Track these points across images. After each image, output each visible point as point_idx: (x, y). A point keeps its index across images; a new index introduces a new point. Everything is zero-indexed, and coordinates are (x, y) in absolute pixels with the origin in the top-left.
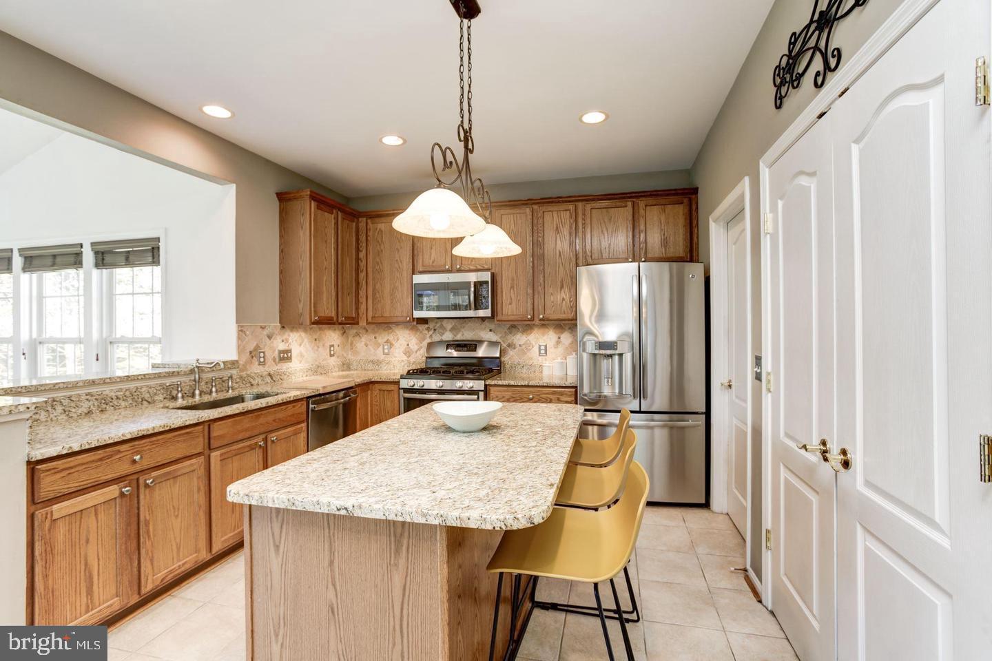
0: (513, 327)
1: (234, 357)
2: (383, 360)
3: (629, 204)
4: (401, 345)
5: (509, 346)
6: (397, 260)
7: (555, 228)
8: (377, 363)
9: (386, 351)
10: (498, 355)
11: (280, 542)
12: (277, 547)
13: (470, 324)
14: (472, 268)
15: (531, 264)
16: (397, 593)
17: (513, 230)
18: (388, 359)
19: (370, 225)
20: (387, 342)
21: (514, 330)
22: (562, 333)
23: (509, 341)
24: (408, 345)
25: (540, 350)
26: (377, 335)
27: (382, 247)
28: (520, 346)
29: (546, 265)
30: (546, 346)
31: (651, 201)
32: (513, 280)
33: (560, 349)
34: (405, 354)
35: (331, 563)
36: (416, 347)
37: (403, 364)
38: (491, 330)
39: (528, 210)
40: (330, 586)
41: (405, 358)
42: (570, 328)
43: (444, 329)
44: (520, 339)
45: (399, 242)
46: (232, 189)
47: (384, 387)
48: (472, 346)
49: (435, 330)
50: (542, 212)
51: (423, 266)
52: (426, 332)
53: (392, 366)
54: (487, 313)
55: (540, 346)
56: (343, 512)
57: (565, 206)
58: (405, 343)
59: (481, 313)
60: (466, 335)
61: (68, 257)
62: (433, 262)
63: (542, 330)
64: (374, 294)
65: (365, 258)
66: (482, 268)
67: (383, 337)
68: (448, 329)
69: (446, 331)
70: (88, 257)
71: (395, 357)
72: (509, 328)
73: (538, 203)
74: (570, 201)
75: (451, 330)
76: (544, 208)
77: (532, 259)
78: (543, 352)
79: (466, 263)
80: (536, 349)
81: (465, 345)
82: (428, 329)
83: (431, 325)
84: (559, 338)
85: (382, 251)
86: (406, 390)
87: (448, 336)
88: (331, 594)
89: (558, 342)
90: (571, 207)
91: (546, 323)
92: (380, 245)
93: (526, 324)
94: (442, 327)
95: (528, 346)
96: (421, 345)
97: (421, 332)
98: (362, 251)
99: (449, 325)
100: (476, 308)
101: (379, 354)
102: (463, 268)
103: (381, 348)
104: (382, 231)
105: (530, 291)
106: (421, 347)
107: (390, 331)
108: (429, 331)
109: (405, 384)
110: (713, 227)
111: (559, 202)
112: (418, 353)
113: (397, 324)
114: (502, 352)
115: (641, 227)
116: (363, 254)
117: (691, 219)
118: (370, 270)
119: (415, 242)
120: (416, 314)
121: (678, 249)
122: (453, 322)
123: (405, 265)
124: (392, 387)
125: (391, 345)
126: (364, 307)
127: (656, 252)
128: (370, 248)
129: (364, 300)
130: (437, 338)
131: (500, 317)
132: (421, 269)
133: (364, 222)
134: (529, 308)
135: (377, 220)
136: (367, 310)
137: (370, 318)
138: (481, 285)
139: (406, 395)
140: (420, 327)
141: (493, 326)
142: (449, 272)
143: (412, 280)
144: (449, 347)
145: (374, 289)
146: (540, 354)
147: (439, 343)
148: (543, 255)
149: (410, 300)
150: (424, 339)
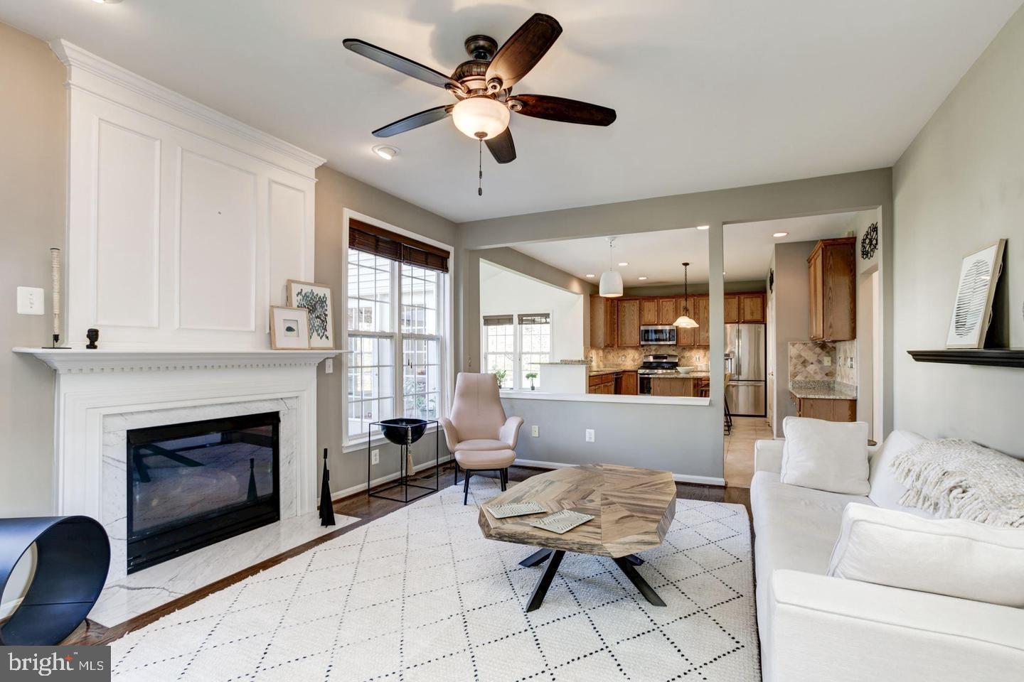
0: (684, 349)
1: (583, 359)
3: (737, 298)
4: (630, 357)
5: (682, 357)
6: (632, 320)
7: (704, 307)
8: (620, 365)
9: (623, 359)
10: (677, 361)
13: (663, 348)
18: (625, 363)
19: (619, 304)
20: (623, 355)
22: (706, 352)
23: (682, 355)
26: (618, 352)
28: (688, 357)
30: (698, 357)
31: (746, 296)
33: (706, 359)
34: (632, 361)
36: (638, 358)
37: (632, 365)
39: (692, 299)
44: (687, 354)
45: (633, 312)
46: (582, 296)
47: (630, 373)
48: (666, 357)
49: (646, 350)
50: (698, 300)
51: (644, 322)
52: (642, 351)
53: (626, 366)
54: (674, 342)
55: (696, 357)
58: (633, 356)
59: (671, 343)
60: (662, 352)
61: (507, 320)
62: (649, 321)
63: (697, 350)
67: (622, 353)
68: (653, 350)
69: (651, 350)
70: (516, 320)
72: (681, 349)
73: (696, 296)
75: (655, 350)
78: (697, 359)
79: (664, 321)
80: (694, 359)
81: (661, 357)
83: (645, 348)
84: (703, 353)
85: (625, 316)
86: (641, 374)
87: (652, 353)
89: (705, 356)
91: (699, 347)
92: (624, 313)
93: (691, 347)
94: (649, 348)
95: (691, 358)
96: (640, 356)
99: (653, 348)
100: (670, 340)
101: (619, 360)
102: (662, 324)
103: (620, 358)
104: (625, 306)
106: (641, 358)
107: (625, 350)
109: (641, 371)
111: (706, 296)
112: (639, 360)
113: (628, 347)
114: (679, 360)
115: (742, 307)
116: (616, 316)
117: (764, 305)
118: (619, 324)
119: (641, 310)
120: (642, 343)
121: (758, 316)
122: (656, 347)
123: (636, 322)
124: (633, 373)
125: (626, 357)
126: (616, 340)
127: (748, 317)
128: (619, 314)
129: (616, 337)
130: (648, 354)
131: (679, 344)
132: (644, 324)
134: (693, 341)
135: (622, 302)
136: (618, 341)
137: (619, 345)
138: (671, 331)
139: (640, 376)
140: (638, 349)
141: (674, 348)
142: (656, 325)
143: (640, 328)
144: (654, 357)
145: (621, 332)
146: (696, 361)
147: (649, 356)
148: (699, 318)
149: (639, 337)
150: (642, 354)
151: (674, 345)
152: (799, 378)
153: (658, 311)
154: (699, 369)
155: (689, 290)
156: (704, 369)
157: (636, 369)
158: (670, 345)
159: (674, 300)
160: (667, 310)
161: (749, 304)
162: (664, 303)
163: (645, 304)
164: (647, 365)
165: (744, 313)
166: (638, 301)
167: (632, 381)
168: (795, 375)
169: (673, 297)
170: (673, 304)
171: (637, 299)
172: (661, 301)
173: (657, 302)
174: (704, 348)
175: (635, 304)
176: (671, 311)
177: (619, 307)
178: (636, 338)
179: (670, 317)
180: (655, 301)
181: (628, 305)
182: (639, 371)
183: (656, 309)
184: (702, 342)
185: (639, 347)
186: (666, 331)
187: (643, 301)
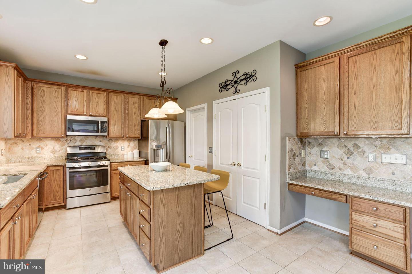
0: (111, 140)
2: (36, 156)
4: (49, 148)
5: (109, 147)
6: (55, 107)
7: (133, 103)
8: (34, 157)
9: (38, 152)
10: (104, 151)
11: (163, 200)
12: (162, 202)
13: (90, 138)
14: (98, 115)
15: (123, 116)
16: (194, 202)
17: (116, 102)
19: (36, 87)
20: (39, 147)
22: (130, 142)
23: (109, 145)
24: (54, 148)
25: (122, 148)
26: (31, 143)
27: (44, 99)
28: (114, 147)
29: (129, 117)
30: (124, 147)
32: (116, 121)
33: (130, 148)
34: (52, 152)
35: (178, 201)
36: (59, 149)
37: (51, 157)
38: (100, 141)
39: (123, 95)
40: (177, 207)
41: (52, 155)
42: (133, 140)
44: (113, 144)
45: (56, 98)
47: (54, 168)
48: (93, 147)
49: (71, 141)
50: (128, 97)
51: (71, 111)
52: (66, 142)
53: (43, 159)
54: (106, 134)
55: (122, 147)
56: (187, 185)
57: (136, 96)
58: (52, 148)
60: (88, 142)
62: (77, 110)
63: (122, 141)
64: (38, 122)
65: (31, 103)
66: (102, 115)
67: (35, 144)
68: (78, 141)
69: (77, 141)
71: (45, 154)
72: (109, 140)
73: (126, 93)
74: (138, 95)
75: (81, 141)
76: (129, 96)
77: (124, 114)
78: (123, 149)
79: (95, 112)
80: (120, 148)
81: (89, 148)
82: (67, 140)
83: (69, 139)
84: (129, 144)
85: (44, 101)
87: (78, 143)
88: (178, 209)
89: (129, 146)
90: (139, 97)
92: (42, 98)
93: (117, 139)
94: (75, 139)
95: (117, 147)
96: (63, 148)
97: (62, 142)
98: (28, 99)
99: (79, 139)
101: (33, 153)
102: (93, 115)
103: (34, 150)
104: (44, 91)
105: (123, 126)
106: (62, 149)
107: (41, 141)
108: (67, 141)
111: (134, 94)
112: (60, 152)
114: (107, 150)
116: (29, 101)
118: (35, 110)
119: (67, 99)
120: (69, 133)
122: (81, 137)
123: (60, 109)
124: (59, 168)
125: (42, 148)
126: (29, 129)
128: (35, 98)
129: (30, 125)
130: (72, 144)
131: (110, 136)
132: (70, 113)
133: (30, 84)
134: (122, 133)
135: (41, 85)
136: (32, 130)
137: (35, 135)
138: (103, 123)
139: (71, 170)
140: (62, 140)
141: (101, 139)
142: (85, 115)
143: (65, 117)
144: (81, 148)
145: (38, 120)
146: (122, 150)
147: (74, 147)
148: (128, 113)
149: (63, 127)
150: (64, 145)
151: (104, 136)
153: (89, 101)
154: (125, 157)
157: (63, 163)
158: (97, 136)
159: (105, 93)
160: (98, 102)
162: (95, 95)
163: (73, 92)
164: (71, 157)
166: (63, 88)
167: (57, 177)
169: (104, 90)
170: (104, 97)
171: (61, 86)
172: (91, 92)
173: (87, 92)
174: (130, 139)
175: (59, 90)
176: (102, 103)
177: (35, 91)
178: (59, 128)
179: (101, 109)
180: (85, 91)
181: (49, 89)
182: (69, 165)
183: (85, 99)
184: (131, 135)
185: (63, 137)
186: (97, 122)
187: (70, 89)
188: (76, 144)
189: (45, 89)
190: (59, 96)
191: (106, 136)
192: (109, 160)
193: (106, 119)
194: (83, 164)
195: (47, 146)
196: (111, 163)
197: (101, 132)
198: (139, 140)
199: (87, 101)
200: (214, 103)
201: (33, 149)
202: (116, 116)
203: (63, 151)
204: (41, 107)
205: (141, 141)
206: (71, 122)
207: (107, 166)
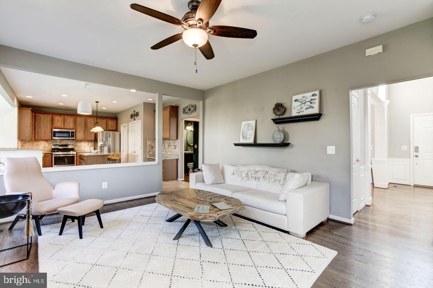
0: (77, 141)
3: (105, 119)
5: (76, 145)
6: (46, 125)
7: (90, 122)
13: (65, 141)
14: (69, 128)
15: (84, 129)
17: (80, 121)
20: (37, 145)
21: (77, 142)
24: (45, 146)
28: (79, 146)
29: (88, 129)
31: (110, 119)
32: (80, 132)
33: (89, 146)
34: (44, 148)
36: (48, 146)
39: (84, 118)
42: (91, 142)
43: (57, 142)
44: (79, 144)
45: (47, 120)
47: (47, 155)
48: (67, 145)
54: (74, 138)
57: (92, 118)
58: (44, 145)
60: (64, 143)
62: (58, 126)
63: (84, 142)
64: (38, 132)
66: (72, 129)
73: (86, 116)
75: (59, 142)
76: (88, 118)
81: (64, 146)
82: (52, 142)
83: (53, 141)
85: (41, 122)
87: (58, 143)
89: (88, 145)
90: (94, 118)
92: (40, 120)
93: (81, 141)
94: (56, 141)
95: (81, 146)
99: (58, 141)
102: (66, 128)
105: (84, 134)
107: (39, 142)
110: (121, 127)
112: (48, 148)
113: (42, 140)
114: (75, 147)
115: (108, 124)
117: (117, 123)
118: (36, 126)
119: (52, 121)
120: (53, 138)
121: (114, 128)
122: (60, 140)
123: (49, 126)
124: (49, 155)
125: (39, 146)
127: (110, 128)
128: (36, 121)
130: (55, 144)
131: (76, 139)
132: (54, 127)
133: (34, 113)
134: (84, 137)
135: (39, 114)
136: (35, 136)
137: (36, 139)
138: (72, 132)
139: (55, 156)
140: (49, 141)
141: (71, 141)
142: (62, 129)
143: (52, 130)
144: (60, 146)
145: (38, 131)
146: (84, 147)
147: (56, 145)
148: (87, 127)
149: (51, 135)
150: (50, 144)
151: (73, 140)
152: (150, 153)
153: (64, 121)
154: (86, 151)
155: (99, 115)
156: (89, 151)
157: (51, 152)
158: (69, 140)
159: (74, 117)
160: (69, 122)
161: (111, 123)
162: (68, 118)
163: (56, 117)
164: (53, 150)
165: (108, 126)
166: (50, 115)
168: (149, 152)
169: (73, 115)
170: (73, 119)
171: (50, 114)
172: (66, 116)
173: (63, 117)
174: (88, 141)
175: (48, 116)
176: (72, 122)
177: (36, 117)
178: (48, 135)
179: (71, 125)
180: (62, 116)
181: (43, 116)
182: (54, 153)
183: (63, 120)
184: (89, 139)
185: (50, 140)
186: (69, 132)
187: (54, 115)
188: (57, 144)
189: (41, 116)
190: (49, 119)
191: (74, 140)
192: (75, 151)
193: (74, 131)
194: (61, 153)
195: (41, 144)
196: (76, 153)
197: (71, 137)
198: (94, 141)
199: (63, 121)
200: (129, 123)
201: (34, 146)
202: (80, 128)
203: (50, 147)
204: (39, 125)
205: (95, 142)
206: (55, 132)
207: (74, 154)
